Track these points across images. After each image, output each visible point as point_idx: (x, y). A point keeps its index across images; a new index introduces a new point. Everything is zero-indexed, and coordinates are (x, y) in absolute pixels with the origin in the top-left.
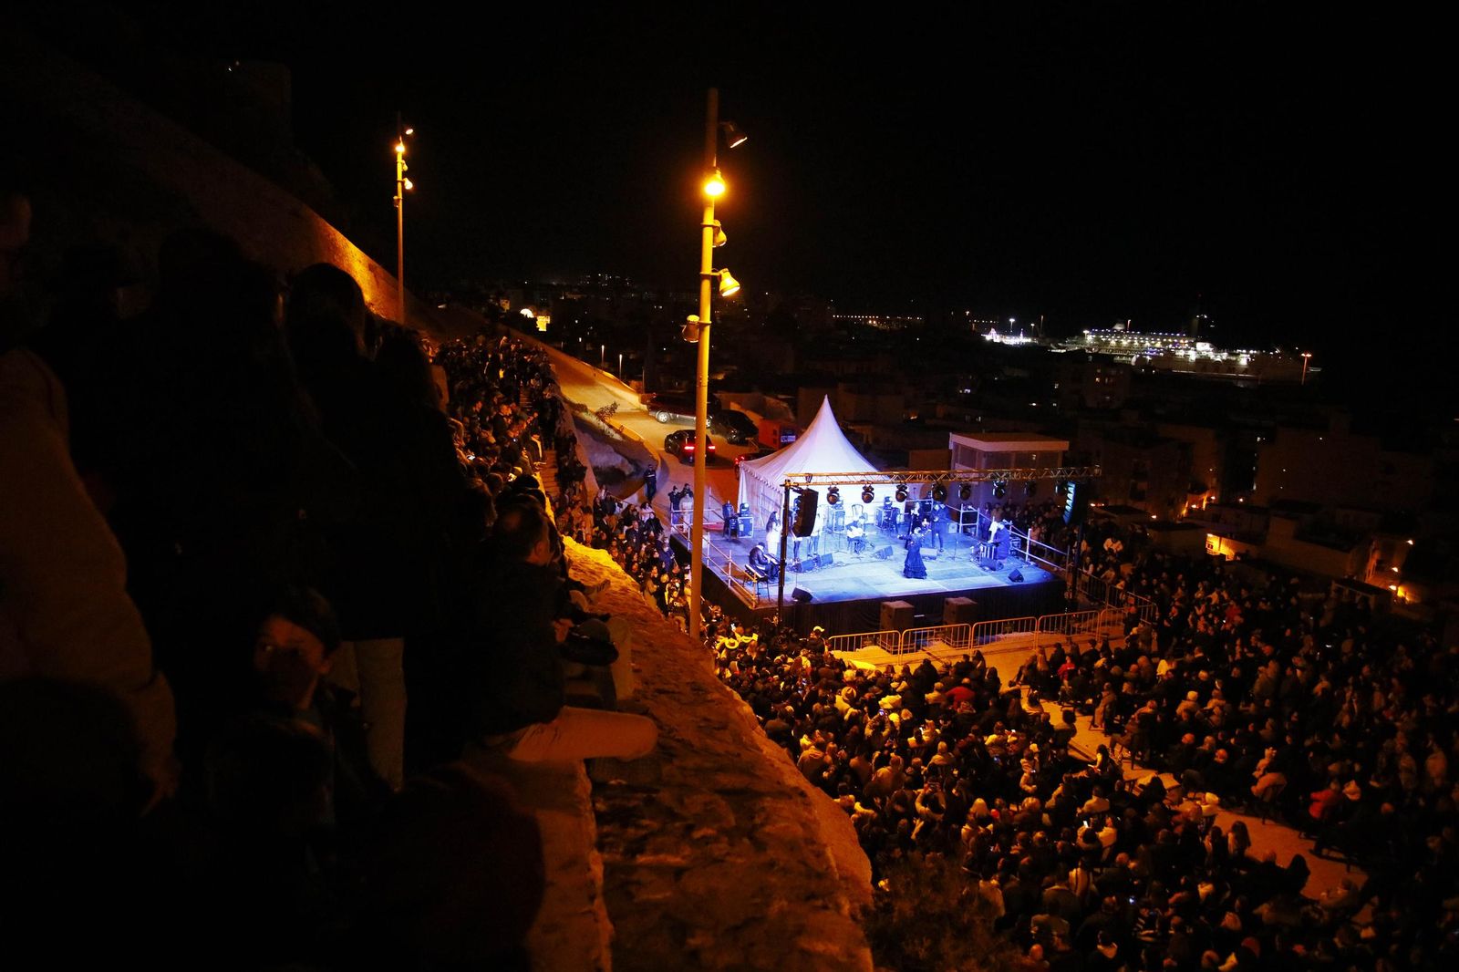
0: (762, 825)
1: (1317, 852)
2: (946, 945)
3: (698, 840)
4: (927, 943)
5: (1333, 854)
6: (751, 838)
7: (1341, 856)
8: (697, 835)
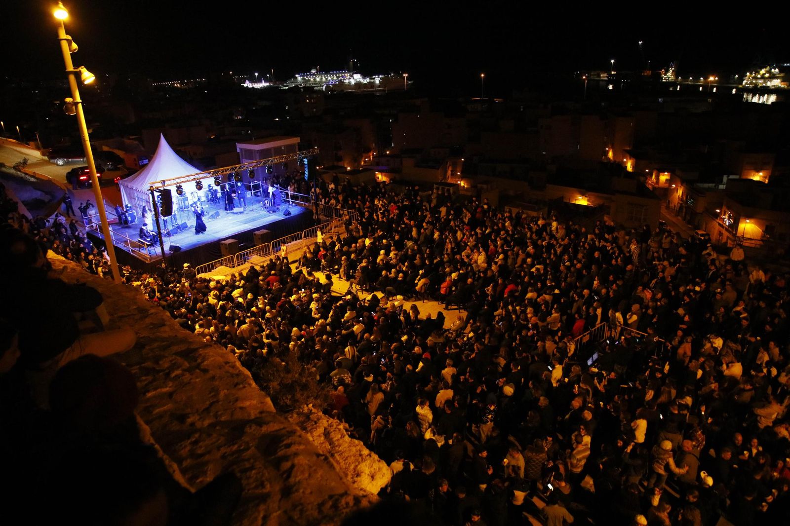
0: (202, 362)
1: (446, 308)
2: (298, 395)
3: (174, 377)
4: (289, 397)
5: (453, 307)
6: (199, 369)
7: (456, 307)
8: (173, 375)
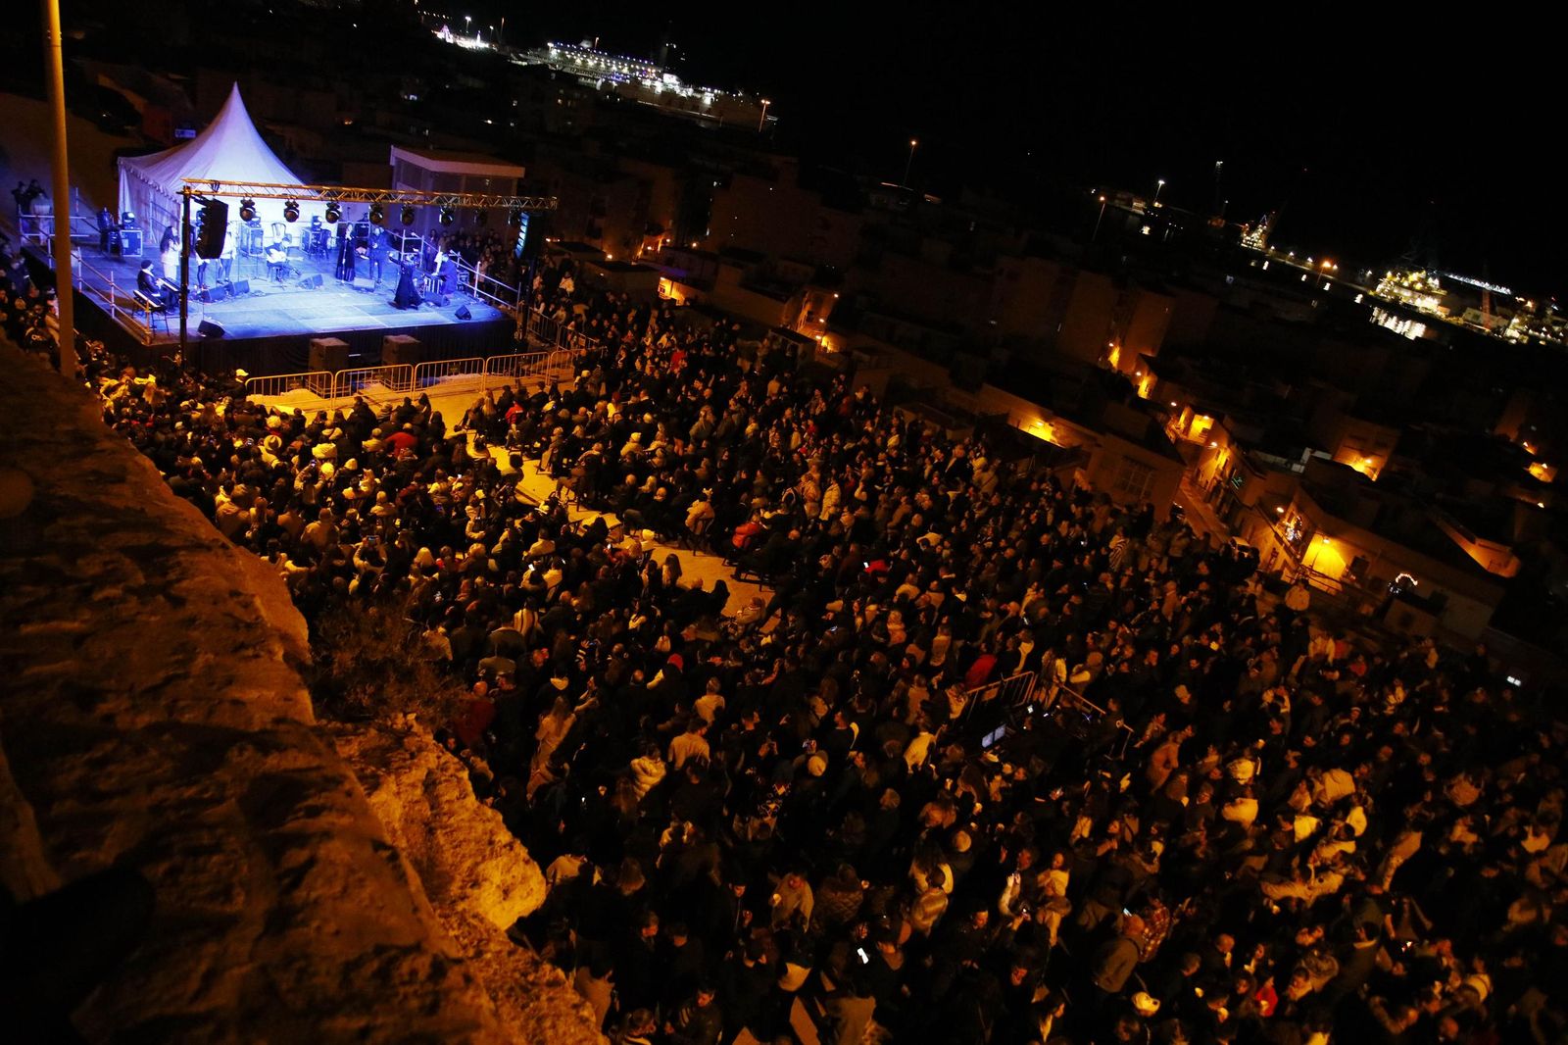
0: (179, 581)
1: (736, 577)
2: (390, 690)
3: (100, 601)
4: (370, 689)
5: (749, 577)
6: (165, 596)
7: (756, 578)
8: (98, 596)
